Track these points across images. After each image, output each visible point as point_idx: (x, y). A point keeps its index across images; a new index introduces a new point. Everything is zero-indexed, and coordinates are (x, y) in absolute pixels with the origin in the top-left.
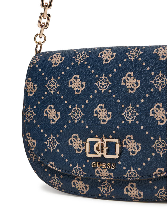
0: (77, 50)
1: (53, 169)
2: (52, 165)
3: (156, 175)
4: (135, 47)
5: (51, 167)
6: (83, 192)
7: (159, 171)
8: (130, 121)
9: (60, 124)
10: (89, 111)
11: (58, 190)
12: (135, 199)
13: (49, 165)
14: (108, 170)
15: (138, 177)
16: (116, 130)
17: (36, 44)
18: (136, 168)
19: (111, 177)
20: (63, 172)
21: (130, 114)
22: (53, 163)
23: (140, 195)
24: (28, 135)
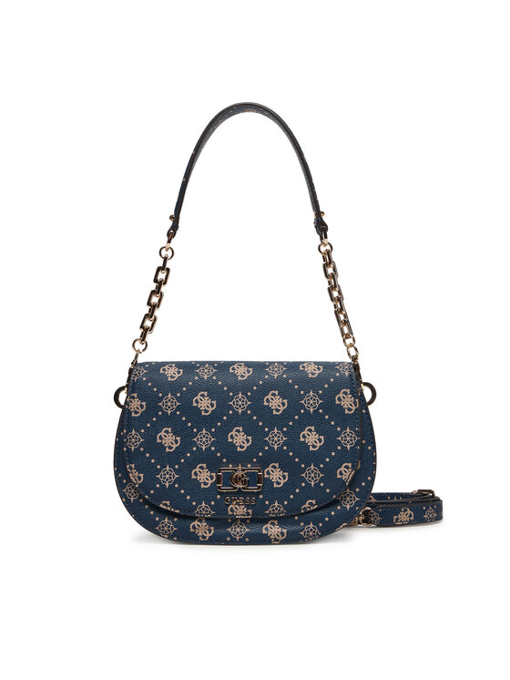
0: (197, 362)
1: (167, 510)
2: (165, 505)
3: (305, 508)
4: (274, 363)
5: (165, 507)
6: (205, 537)
7: (310, 503)
8: (276, 447)
9: (180, 452)
10: (221, 435)
11: (168, 538)
12: (276, 540)
13: (161, 506)
14: (246, 506)
15: (283, 512)
16: (258, 457)
17: (135, 353)
18: (281, 502)
19: (248, 514)
20: (182, 514)
21: (276, 439)
22: (168, 503)
23: (283, 534)
24: (131, 468)
